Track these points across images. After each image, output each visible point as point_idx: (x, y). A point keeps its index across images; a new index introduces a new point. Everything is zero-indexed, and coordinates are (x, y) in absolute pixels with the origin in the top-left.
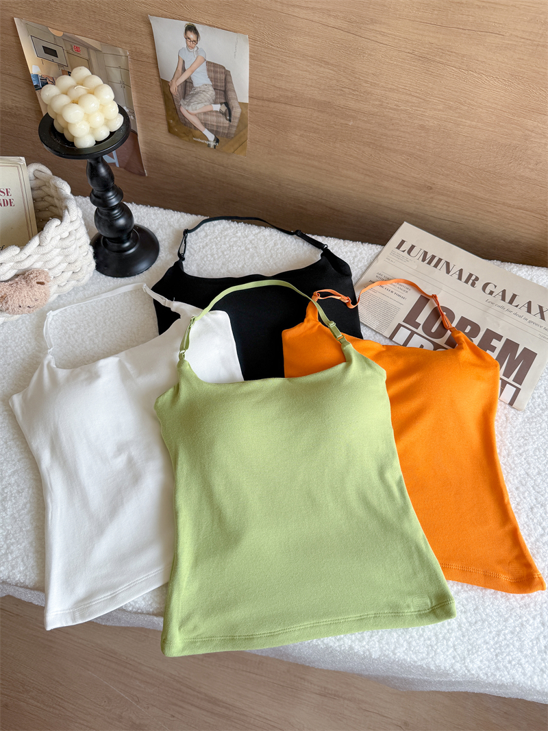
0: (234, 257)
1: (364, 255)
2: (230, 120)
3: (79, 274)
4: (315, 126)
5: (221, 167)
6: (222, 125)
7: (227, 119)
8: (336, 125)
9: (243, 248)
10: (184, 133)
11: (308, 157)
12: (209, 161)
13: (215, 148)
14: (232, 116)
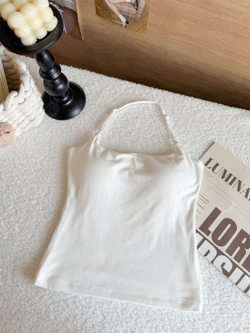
1: (218, 113)
2: (137, 10)
3: (34, 121)
4: (196, 18)
5: (129, 39)
6: (131, 12)
7: (135, 9)
8: (211, 18)
10: (106, 16)
11: (187, 38)
12: (121, 34)
13: (126, 27)
14: (139, 7)
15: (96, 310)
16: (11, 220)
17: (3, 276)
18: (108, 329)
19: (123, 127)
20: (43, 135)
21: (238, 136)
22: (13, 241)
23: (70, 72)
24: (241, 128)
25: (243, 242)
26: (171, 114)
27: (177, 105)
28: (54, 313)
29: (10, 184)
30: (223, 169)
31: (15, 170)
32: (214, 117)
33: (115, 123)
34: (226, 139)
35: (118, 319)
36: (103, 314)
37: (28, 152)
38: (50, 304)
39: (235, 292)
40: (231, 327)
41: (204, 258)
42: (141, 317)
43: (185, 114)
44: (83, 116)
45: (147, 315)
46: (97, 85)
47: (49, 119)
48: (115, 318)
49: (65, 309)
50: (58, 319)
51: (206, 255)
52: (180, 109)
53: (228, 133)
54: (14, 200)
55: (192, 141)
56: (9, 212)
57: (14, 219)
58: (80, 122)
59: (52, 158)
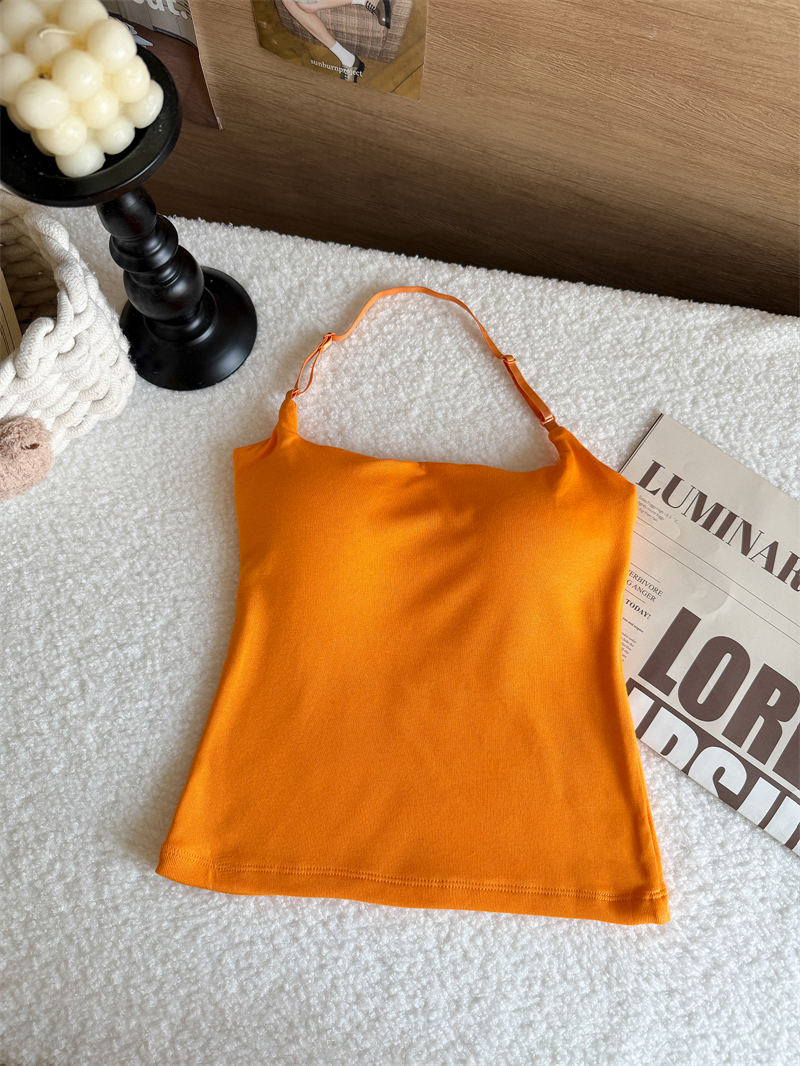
0: (403, 339)
1: (664, 325)
2: (388, 25)
3: (106, 403)
4: (571, 38)
5: (368, 116)
6: (370, 34)
7: (381, 23)
8: (617, 38)
9: (420, 317)
10: (292, 50)
11: (548, 100)
12: (342, 103)
13: (355, 81)
14: (393, 17)
15: (361, 951)
16: (68, 713)
17: (67, 885)
18: (403, 1001)
19: (381, 393)
20: (137, 441)
21: (730, 390)
22: (83, 776)
23: (198, 236)
24: (735, 363)
25: (772, 702)
26: (524, 340)
27: (538, 310)
28: (238, 975)
29: (52, 603)
30: (695, 493)
31: (61, 558)
32: (653, 338)
33: (355, 383)
34: (694, 402)
35: (428, 969)
36: (382, 960)
37: (96, 500)
38: (224, 952)
39: (760, 851)
40: (759, 950)
41: (661, 761)
42: (496, 953)
43: (565, 336)
44: (254, 371)
45: (513, 946)
46: (287, 270)
47: (149, 390)
48: (420, 967)
49: (269, 961)
50: (250, 991)
51: (667, 751)
52: (550, 322)
53: (697, 383)
54: (71, 650)
55: (595, 415)
56: (61, 689)
57: (79, 707)
58: (248, 391)
59: (172, 511)
